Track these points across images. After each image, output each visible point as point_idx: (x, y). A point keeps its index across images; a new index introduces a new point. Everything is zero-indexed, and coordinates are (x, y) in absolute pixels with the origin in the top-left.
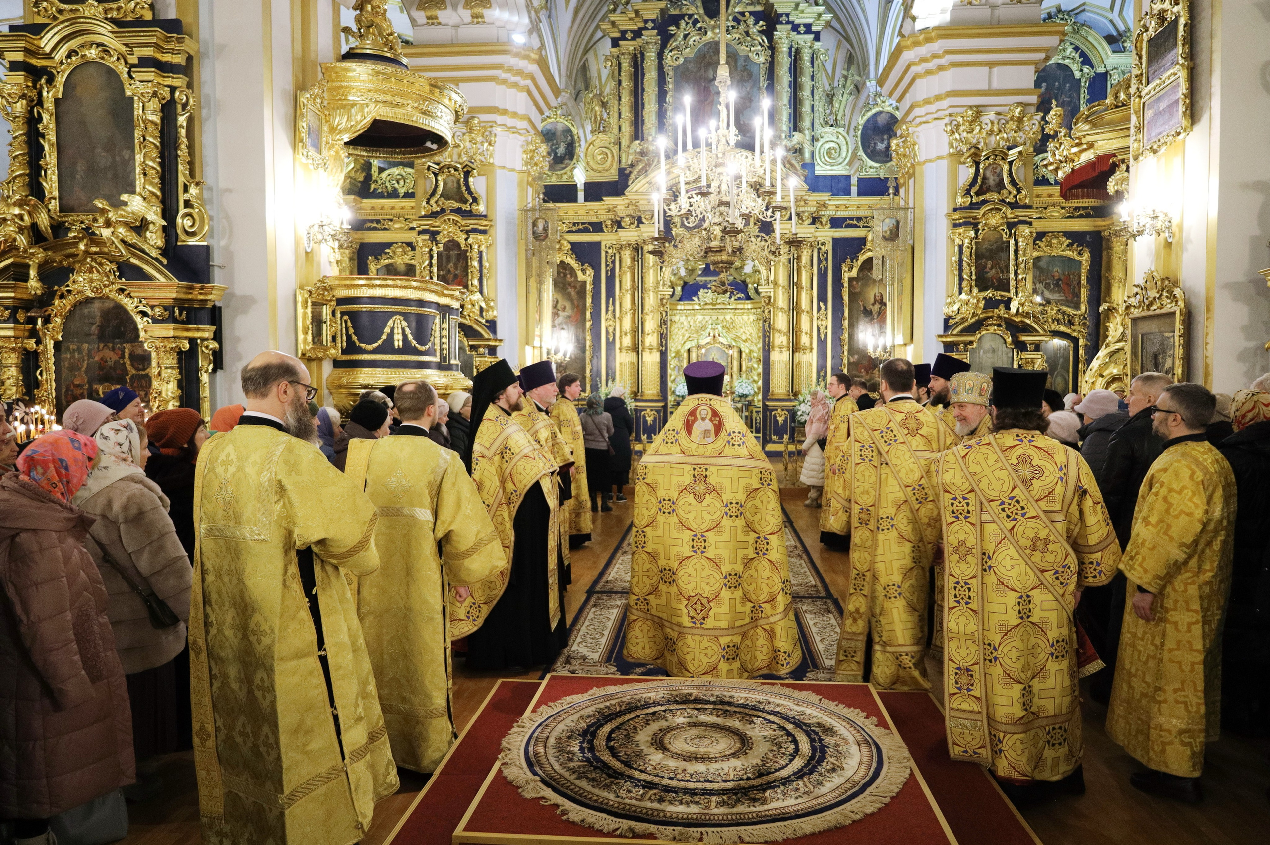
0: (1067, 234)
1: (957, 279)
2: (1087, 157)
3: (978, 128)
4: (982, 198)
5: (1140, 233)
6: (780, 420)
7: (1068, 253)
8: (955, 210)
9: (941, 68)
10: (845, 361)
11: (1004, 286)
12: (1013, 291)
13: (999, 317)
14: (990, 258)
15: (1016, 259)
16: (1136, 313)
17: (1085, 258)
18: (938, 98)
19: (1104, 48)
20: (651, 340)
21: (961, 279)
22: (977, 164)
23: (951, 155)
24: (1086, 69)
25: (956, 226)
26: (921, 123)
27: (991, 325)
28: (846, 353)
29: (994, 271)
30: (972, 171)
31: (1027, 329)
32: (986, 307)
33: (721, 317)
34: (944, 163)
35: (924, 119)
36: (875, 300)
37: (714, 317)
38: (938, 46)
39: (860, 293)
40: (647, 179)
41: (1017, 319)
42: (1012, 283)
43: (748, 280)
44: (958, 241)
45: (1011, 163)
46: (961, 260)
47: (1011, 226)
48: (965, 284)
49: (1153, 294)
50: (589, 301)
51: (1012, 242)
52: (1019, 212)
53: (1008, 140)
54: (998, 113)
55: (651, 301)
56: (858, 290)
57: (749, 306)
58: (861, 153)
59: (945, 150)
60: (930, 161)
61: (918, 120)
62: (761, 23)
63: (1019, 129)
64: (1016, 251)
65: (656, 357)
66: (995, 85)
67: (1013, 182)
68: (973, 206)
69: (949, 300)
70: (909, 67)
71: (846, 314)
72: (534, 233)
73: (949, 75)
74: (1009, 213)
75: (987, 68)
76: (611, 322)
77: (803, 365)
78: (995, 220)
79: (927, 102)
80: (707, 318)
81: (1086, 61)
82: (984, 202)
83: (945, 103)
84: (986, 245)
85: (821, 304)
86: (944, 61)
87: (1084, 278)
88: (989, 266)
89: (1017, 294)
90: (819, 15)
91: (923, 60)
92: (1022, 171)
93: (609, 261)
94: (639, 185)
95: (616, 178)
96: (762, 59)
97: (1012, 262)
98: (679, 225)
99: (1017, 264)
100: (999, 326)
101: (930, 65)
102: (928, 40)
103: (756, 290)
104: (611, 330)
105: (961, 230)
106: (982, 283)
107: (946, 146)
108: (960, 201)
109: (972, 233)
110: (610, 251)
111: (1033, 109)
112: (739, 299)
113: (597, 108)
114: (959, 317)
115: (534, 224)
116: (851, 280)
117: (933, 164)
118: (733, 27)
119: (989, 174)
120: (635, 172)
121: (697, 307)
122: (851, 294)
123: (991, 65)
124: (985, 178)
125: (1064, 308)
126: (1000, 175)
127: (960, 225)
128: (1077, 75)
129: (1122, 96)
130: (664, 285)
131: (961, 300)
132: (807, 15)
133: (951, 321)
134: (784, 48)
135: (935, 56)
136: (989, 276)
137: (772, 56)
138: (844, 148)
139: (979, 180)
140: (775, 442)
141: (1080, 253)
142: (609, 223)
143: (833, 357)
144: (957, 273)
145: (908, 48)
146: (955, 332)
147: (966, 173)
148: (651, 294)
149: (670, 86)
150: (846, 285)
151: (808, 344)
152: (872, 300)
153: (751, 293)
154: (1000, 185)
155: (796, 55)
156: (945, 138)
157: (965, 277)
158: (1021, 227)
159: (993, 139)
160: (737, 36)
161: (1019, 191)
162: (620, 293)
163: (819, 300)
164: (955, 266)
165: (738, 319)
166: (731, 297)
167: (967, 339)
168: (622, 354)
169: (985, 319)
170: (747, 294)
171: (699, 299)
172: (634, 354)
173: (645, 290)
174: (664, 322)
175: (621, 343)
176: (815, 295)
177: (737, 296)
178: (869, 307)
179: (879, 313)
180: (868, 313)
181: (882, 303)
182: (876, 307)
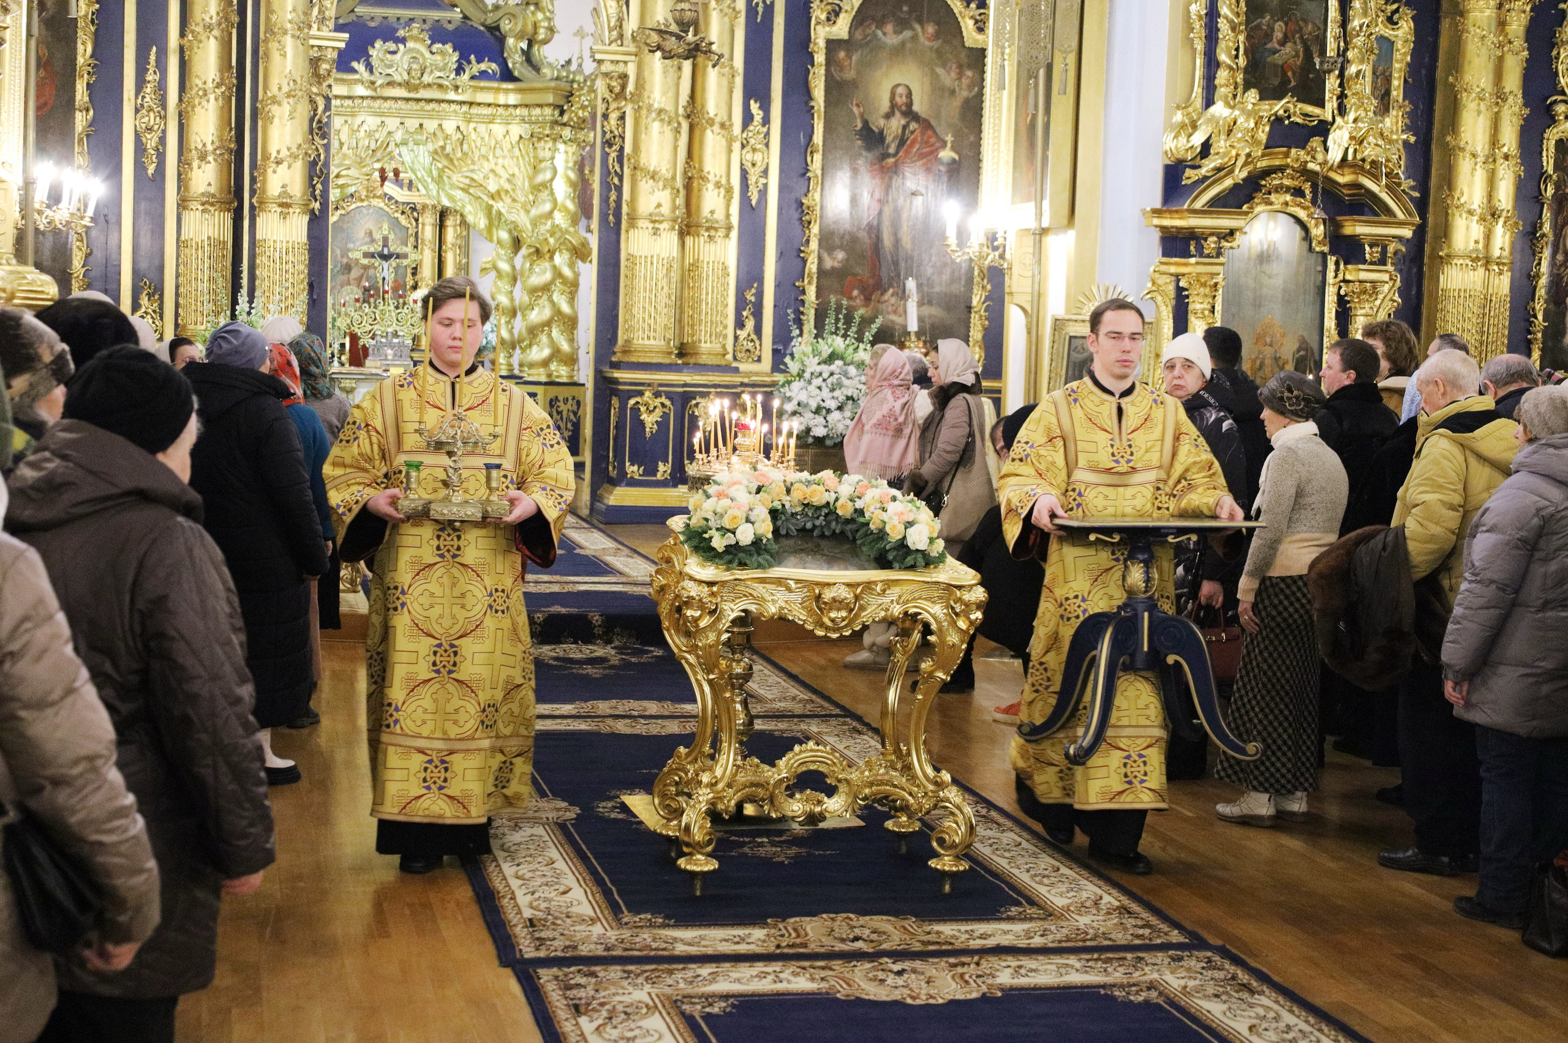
1: (1199, 62)
6: (650, 420)
10: (812, 266)
11: (1312, 88)
12: (1331, 104)
15: (1344, 23)
17: (1404, 35)
21: (1212, 64)
27: (1278, 189)
28: (814, 245)
29: (1288, 48)
31: (1366, 206)
32: (1272, 143)
33: (431, 125)
36: (893, 106)
37: (412, 124)
39: (854, 84)
41: (1343, 178)
42: (1332, 83)
43: (506, 26)
46: (1213, 13)
48: (1222, 76)
50: (84, 50)
55: (285, 64)
56: (850, 75)
57: (513, 99)
65: (298, 229)
69: (1179, 117)
71: (818, 138)
76: (152, 119)
77: (706, 270)
80: (392, 123)
85: (754, 107)
87: (1398, 84)
88: (1278, 35)
89: (1342, 110)
97: (1333, 30)
99: (1345, 36)
100: (1298, 192)
103: (527, 55)
104: (151, 140)
112: (483, 75)
114: (1207, 166)
116: (832, 45)
121: (360, 90)
122: (834, 87)
130: (322, 20)
131: (1213, 120)
133: (1188, 176)
136: (1278, 59)
140: (633, 483)
143: (781, 255)
144: (1200, 46)
146: (1198, 205)
148: (289, 42)
150: (820, 58)
151: (720, 215)
152: (885, 105)
153: (515, 61)
157: (1223, 57)
162: (182, 34)
163: (748, 95)
164: (1198, 26)
165: (478, 133)
166: (459, 70)
167: (1225, 222)
168: (187, 216)
169: (1267, 172)
170: (503, 64)
171: (370, 68)
172: (227, 219)
173: (270, 30)
174: (318, 128)
175: (182, 181)
176: (739, 81)
177: (476, 68)
178: (878, 123)
179: (902, 142)
180: (872, 138)
181: (909, 113)
182: (896, 123)
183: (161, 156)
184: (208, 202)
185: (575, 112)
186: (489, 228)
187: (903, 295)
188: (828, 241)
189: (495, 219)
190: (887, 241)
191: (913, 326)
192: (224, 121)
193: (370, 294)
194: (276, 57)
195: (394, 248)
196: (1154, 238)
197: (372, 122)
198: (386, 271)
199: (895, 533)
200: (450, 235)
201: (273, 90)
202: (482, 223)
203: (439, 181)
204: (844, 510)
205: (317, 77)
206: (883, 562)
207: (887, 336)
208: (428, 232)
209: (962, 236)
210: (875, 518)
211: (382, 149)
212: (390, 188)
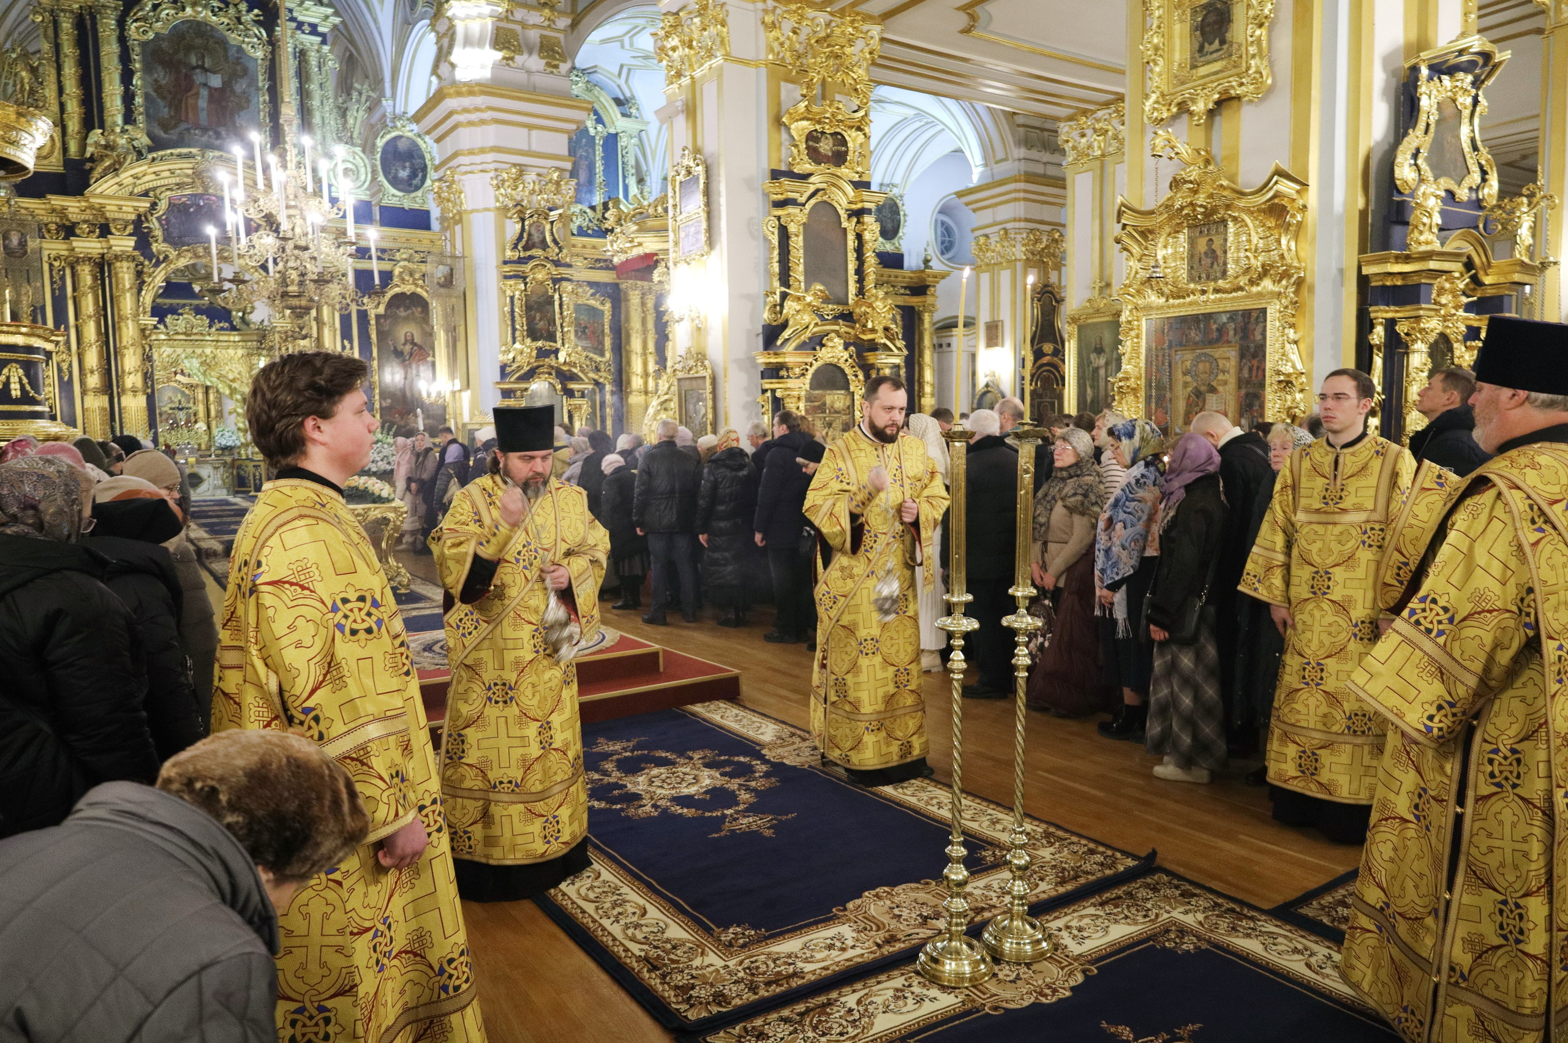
0: (591, 284)
1: (509, 328)
2: (636, 252)
3: (521, 187)
4: (528, 253)
5: (682, 319)
7: (592, 302)
8: (505, 263)
9: (483, 122)
11: (552, 338)
12: (559, 342)
13: (552, 367)
14: (539, 310)
16: (680, 375)
17: (607, 308)
18: (482, 151)
19: (614, 111)
20: (133, 380)
21: (514, 330)
22: (523, 220)
23: (498, 209)
24: (600, 127)
25: (506, 277)
26: (466, 173)
27: (542, 373)
28: (377, 397)
29: (542, 322)
30: (518, 226)
31: (574, 378)
32: (538, 357)
33: (199, 351)
34: (491, 215)
35: (468, 169)
36: (406, 340)
37: (189, 351)
38: (480, 101)
39: (389, 332)
40: (117, 180)
41: (565, 368)
42: (559, 335)
43: (231, 307)
44: (509, 293)
45: (552, 223)
46: (512, 311)
47: (556, 281)
48: (518, 333)
49: (692, 363)
51: (557, 296)
52: (562, 270)
53: (548, 201)
54: (539, 175)
55: (129, 332)
56: (386, 328)
57: (237, 338)
58: (381, 178)
59: (492, 204)
60: (477, 211)
61: (463, 169)
62: (256, 11)
63: (558, 192)
64: (561, 305)
65: (141, 401)
66: (535, 147)
67: (555, 241)
68: (521, 261)
69: (504, 348)
70: (450, 114)
71: (375, 354)
72: (5, 247)
73: (492, 129)
74: (554, 271)
75: (526, 130)
76: (64, 356)
78: (540, 276)
79: (471, 152)
80: (179, 351)
81: (599, 120)
82: (531, 258)
83: (490, 157)
84: (534, 298)
85: (346, 342)
86: (487, 115)
87: (607, 327)
88: (537, 318)
89: (563, 345)
90: (327, 17)
91: (466, 110)
92: (562, 231)
93: (56, 278)
94: (105, 186)
95: (61, 170)
96: (260, 54)
97: (557, 316)
98: (160, 239)
99: (562, 318)
100: (550, 374)
101: (474, 117)
102: (471, 93)
103: (242, 319)
104: (65, 366)
105: (512, 282)
106: (533, 333)
107: (493, 200)
108: (509, 254)
109: (522, 287)
110: (56, 264)
111: (567, 175)
112: (222, 329)
113: (24, 74)
114: (515, 366)
115: (6, 237)
116: (378, 317)
117: (481, 215)
118: (220, 9)
119: (533, 231)
120: (99, 169)
121: (163, 337)
122: (379, 333)
123: (530, 127)
124: (530, 235)
125: (591, 355)
126: (543, 233)
127: (510, 277)
128: (592, 132)
129: (660, 209)
130: (144, 312)
131: (516, 349)
132: (313, 14)
133: (508, 370)
134: (288, 49)
135: (477, 109)
136: (538, 327)
137: (273, 53)
138: (362, 170)
139: (525, 235)
141: (602, 304)
142: (53, 227)
144: (509, 323)
145: (450, 95)
146: (511, 379)
147: (513, 228)
148: (130, 322)
149: (137, 65)
150: (373, 322)
152: (403, 340)
153: (237, 322)
154: (544, 245)
155: (301, 55)
156: (491, 192)
157: (518, 327)
158: (564, 284)
159: (534, 197)
160: (226, 21)
161: (560, 249)
162: (77, 319)
163: (343, 338)
164: (508, 316)
165: (223, 354)
166: (210, 327)
167: (523, 386)
168: (86, 398)
169: (538, 367)
170: (231, 323)
171: (166, 326)
172: (106, 398)
173: (120, 317)
174: (147, 358)
175: (82, 383)
176: (338, 332)
177: (218, 325)
178: (400, 347)
179: (411, 354)
180: (398, 354)
181: (414, 344)
182: (408, 347)
183: (71, 373)
184: (96, 391)
185: (267, 343)
186: (231, 394)
187: (416, 416)
188: (384, 395)
189: (233, 391)
190: (408, 394)
191: (421, 428)
192: (100, 353)
193: (175, 426)
194: (124, 329)
195: (184, 404)
196: (499, 392)
197: (169, 351)
198: (182, 416)
199: (377, 492)
200: (212, 397)
201: (124, 343)
202: (227, 392)
203: (204, 374)
204: (361, 487)
205: (145, 337)
206: (374, 502)
207: (409, 433)
208: (200, 396)
209: (429, 395)
210: (371, 489)
211: (175, 362)
212: (179, 377)
